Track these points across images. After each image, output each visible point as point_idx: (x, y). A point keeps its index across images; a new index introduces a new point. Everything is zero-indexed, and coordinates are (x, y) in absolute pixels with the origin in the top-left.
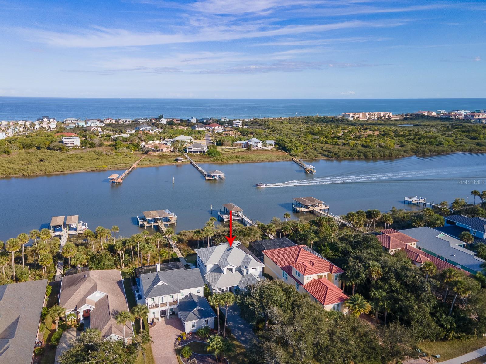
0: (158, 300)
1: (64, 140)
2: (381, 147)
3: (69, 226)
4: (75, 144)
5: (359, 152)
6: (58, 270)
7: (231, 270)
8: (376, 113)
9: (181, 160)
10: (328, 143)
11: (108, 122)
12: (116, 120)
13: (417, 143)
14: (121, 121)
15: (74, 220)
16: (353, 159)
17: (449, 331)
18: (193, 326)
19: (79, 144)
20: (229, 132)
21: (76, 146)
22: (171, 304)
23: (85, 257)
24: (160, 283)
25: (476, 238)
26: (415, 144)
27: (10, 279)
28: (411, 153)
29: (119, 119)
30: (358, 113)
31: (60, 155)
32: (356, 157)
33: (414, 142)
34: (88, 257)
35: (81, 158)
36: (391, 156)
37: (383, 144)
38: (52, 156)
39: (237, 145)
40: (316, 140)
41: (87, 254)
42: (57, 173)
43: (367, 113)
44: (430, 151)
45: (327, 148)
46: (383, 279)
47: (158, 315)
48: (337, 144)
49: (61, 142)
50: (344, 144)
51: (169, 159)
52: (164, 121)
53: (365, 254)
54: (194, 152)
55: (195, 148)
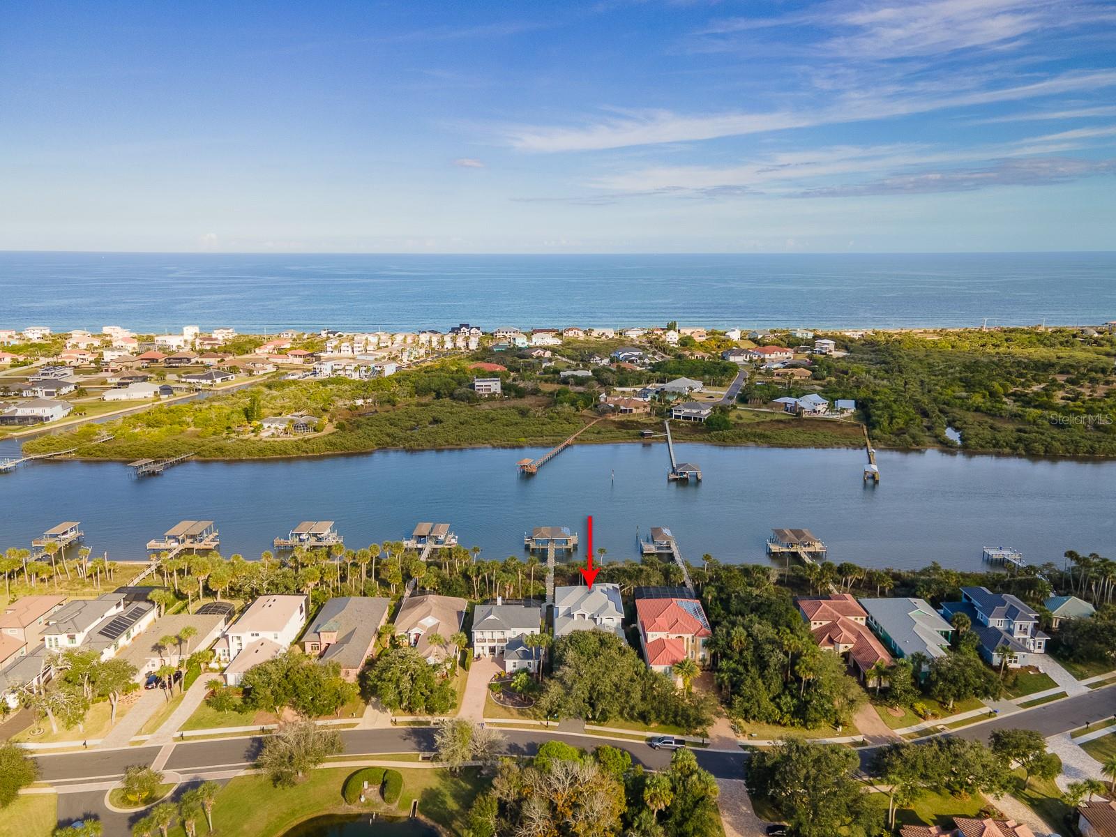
0: (488, 635)
1: (477, 384)
3: (436, 537)
4: (492, 391)
6: (407, 590)
7: (583, 616)
9: (650, 434)
11: (571, 335)
12: (585, 332)
14: (593, 335)
15: (442, 532)
18: (515, 666)
19: (499, 391)
20: (789, 370)
21: (495, 393)
22: (500, 641)
23: (435, 579)
24: (491, 617)
27: (358, 593)
29: (591, 330)
31: (464, 410)
34: (439, 581)
35: (492, 419)
36: (1093, 453)
38: (451, 413)
39: (778, 406)
41: (439, 577)
42: (450, 447)
47: (487, 651)
48: (998, 414)
49: (472, 386)
51: (631, 431)
52: (673, 337)
54: (684, 418)
55: (687, 411)
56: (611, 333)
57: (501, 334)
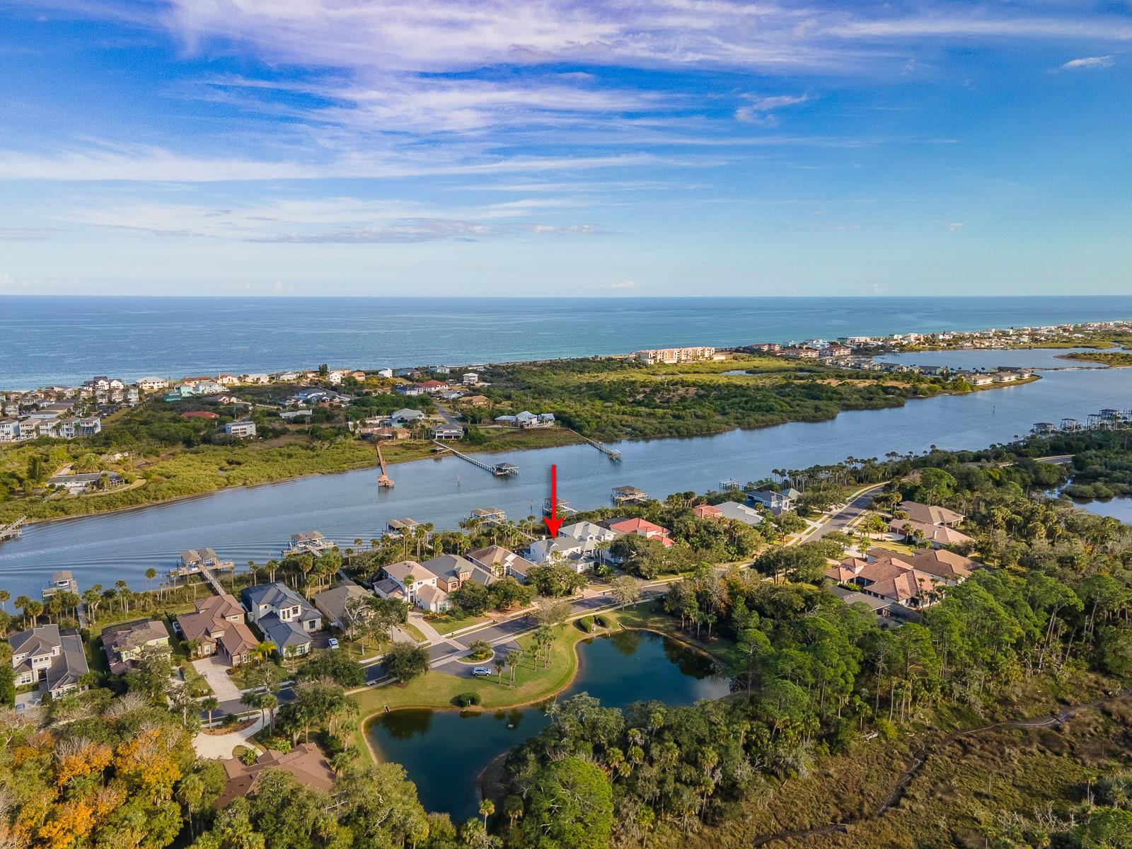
2: (697, 417)
4: (248, 434)
5: (670, 427)
7: (591, 538)
8: (690, 349)
9: (440, 451)
10: (626, 414)
11: (225, 382)
12: (240, 378)
13: (743, 409)
14: (249, 380)
16: (663, 438)
17: (733, 555)
19: (254, 433)
20: (470, 398)
25: (766, 507)
26: (740, 410)
28: (734, 425)
29: (245, 376)
30: (662, 351)
32: (667, 434)
33: (740, 407)
36: (710, 431)
37: (700, 413)
39: (503, 422)
40: (609, 409)
43: (676, 351)
44: (757, 421)
45: (627, 421)
46: (697, 531)
48: (638, 415)
50: (649, 415)
51: (422, 450)
52: (336, 378)
53: (684, 518)
54: (446, 437)
55: (447, 431)
56: (265, 380)
57: (147, 385)
